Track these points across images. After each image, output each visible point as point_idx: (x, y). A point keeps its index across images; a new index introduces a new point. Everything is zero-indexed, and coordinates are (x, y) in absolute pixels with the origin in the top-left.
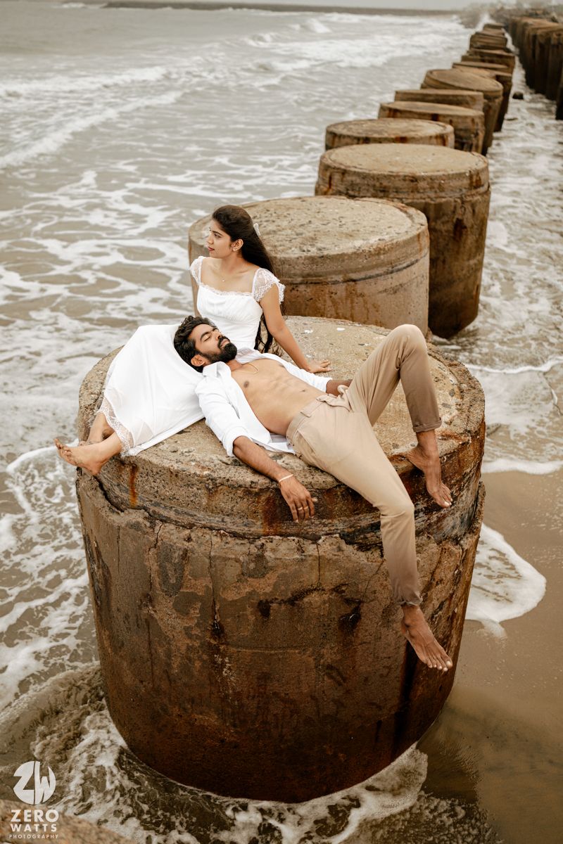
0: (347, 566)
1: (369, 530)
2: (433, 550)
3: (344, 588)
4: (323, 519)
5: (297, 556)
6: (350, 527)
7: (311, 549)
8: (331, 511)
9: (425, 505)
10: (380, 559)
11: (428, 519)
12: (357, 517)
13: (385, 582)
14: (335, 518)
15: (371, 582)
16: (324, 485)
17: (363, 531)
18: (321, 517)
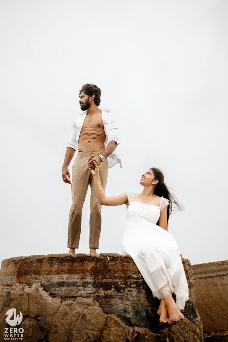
0: (41, 302)
1: (57, 286)
2: (97, 311)
3: (40, 318)
4: (36, 275)
5: (21, 292)
6: (48, 282)
7: (27, 290)
8: (40, 271)
9: (93, 281)
10: (60, 304)
11: (97, 292)
12: (51, 276)
13: (62, 321)
14: (41, 275)
15: (54, 317)
16: (39, 257)
17: (53, 285)
18: (36, 274)
